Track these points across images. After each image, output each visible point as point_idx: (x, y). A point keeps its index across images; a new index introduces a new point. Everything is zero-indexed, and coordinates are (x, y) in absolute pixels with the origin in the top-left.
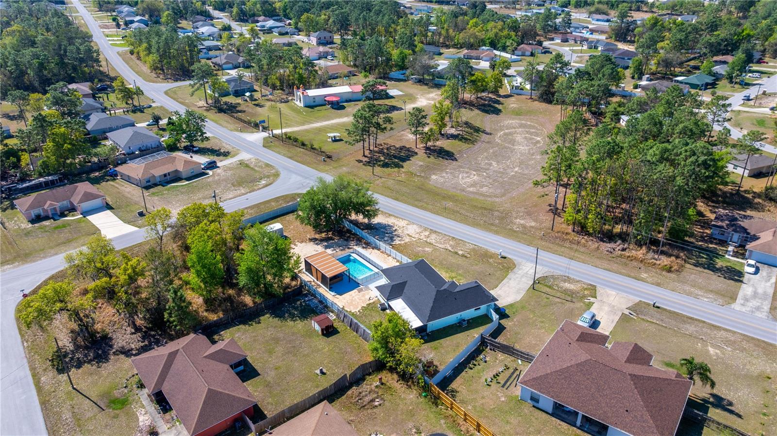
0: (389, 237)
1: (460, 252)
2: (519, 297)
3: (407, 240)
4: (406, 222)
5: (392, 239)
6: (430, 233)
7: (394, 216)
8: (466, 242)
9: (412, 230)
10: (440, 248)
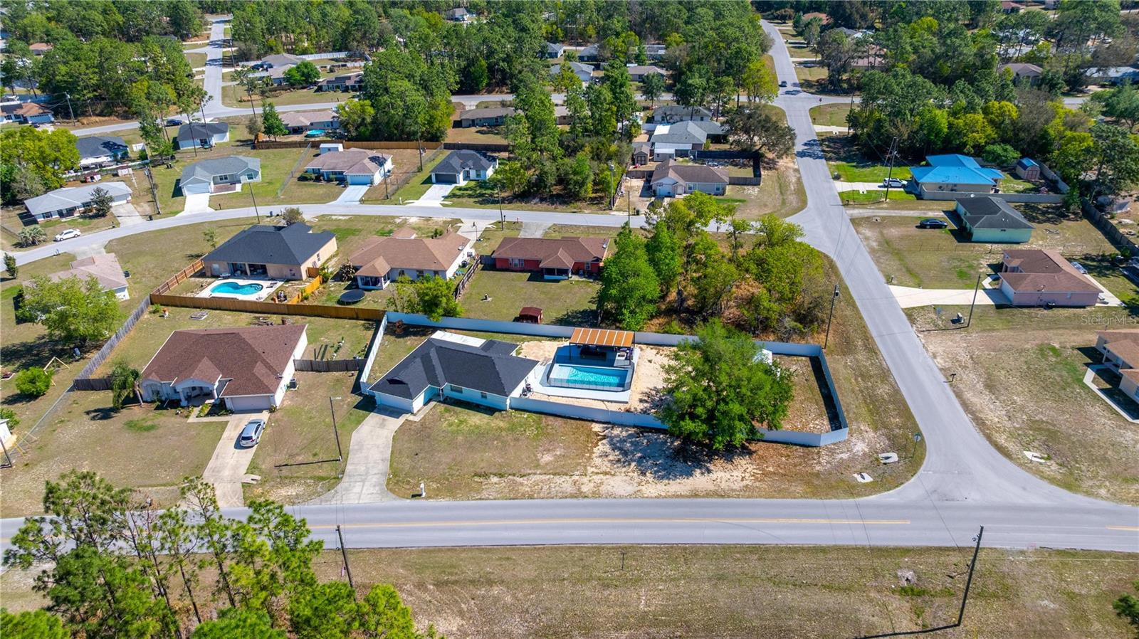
0: (632, 452)
1: (495, 479)
2: (355, 436)
3: (600, 462)
4: (647, 495)
5: (621, 450)
6: (579, 491)
7: (686, 497)
8: (503, 498)
10: (535, 474)
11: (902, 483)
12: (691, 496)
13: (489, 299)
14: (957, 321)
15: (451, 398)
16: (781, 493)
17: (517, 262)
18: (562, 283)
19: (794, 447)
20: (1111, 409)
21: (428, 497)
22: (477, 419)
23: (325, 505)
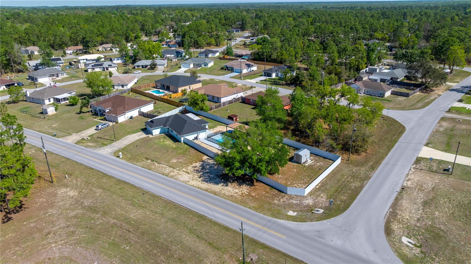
0: (206, 169)
3: (190, 168)
4: (190, 183)
5: (203, 167)
6: (169, 174)
7: (202, 189)
8: (141, 167)
9: (184, 177)
10: (164, 164)
11: (306, 222)
12: (205, 190)
13: (228, 111)
15: (170, 134)
17: (252, 101)
19: (274, 190)
21: (121, 158)
23: (92, 151)
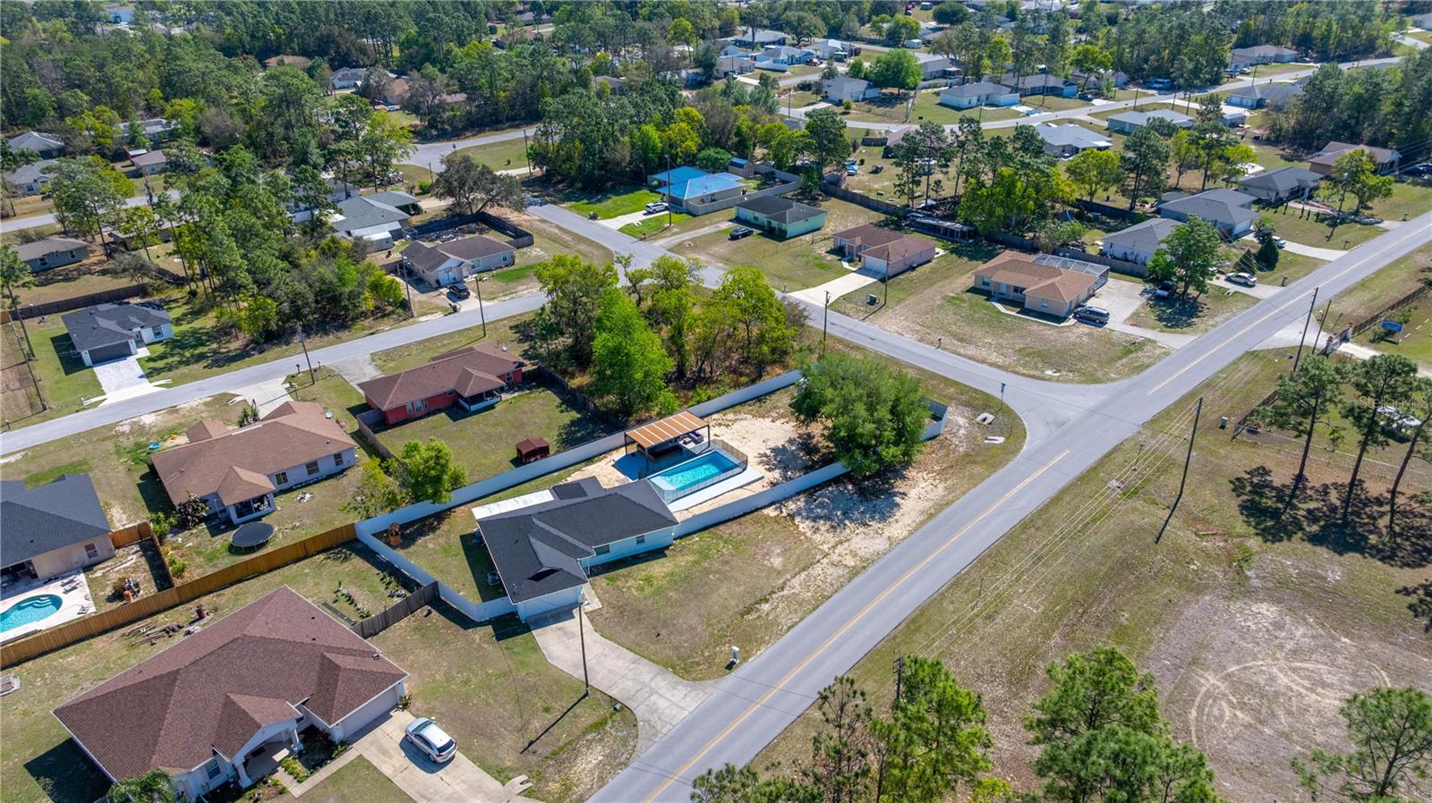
1: (765, 607)
3: (821, 537)
11: (1024, 429)
12: (929, 518)
14: (873, 302)
15: (596, 567)
16: (974, 481)
17: (419, 404)
18: (499, 407)
20: (1046, 325)
22: (657, 568)
